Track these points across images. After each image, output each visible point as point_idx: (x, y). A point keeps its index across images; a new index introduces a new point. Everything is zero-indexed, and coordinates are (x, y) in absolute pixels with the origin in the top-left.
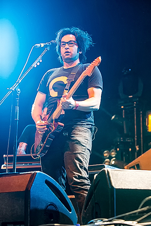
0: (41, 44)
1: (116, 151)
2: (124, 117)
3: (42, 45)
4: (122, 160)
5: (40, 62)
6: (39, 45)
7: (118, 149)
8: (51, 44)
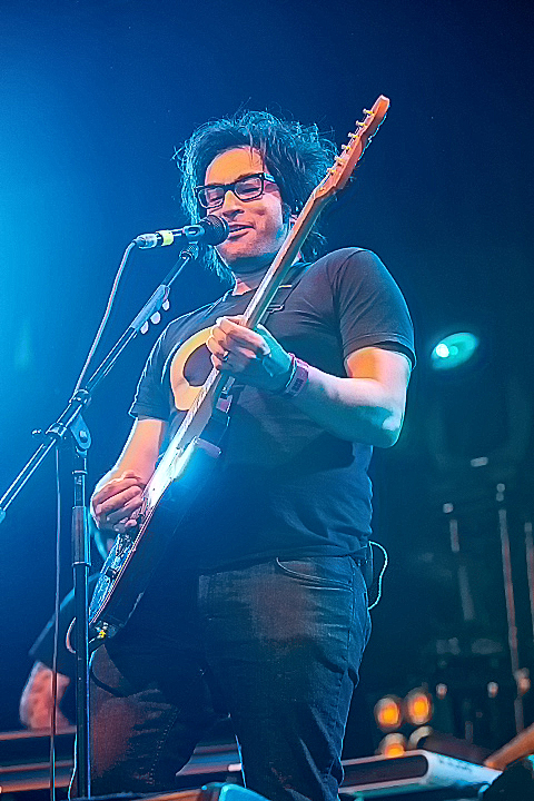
0: (161, 232)
1: (434, 699)
2: (455, 547)
3: (168, 237)
4: (460, 733)
5: (161, 311)
6: (154, 238)
7: (442, 690)
8: (202, 231)
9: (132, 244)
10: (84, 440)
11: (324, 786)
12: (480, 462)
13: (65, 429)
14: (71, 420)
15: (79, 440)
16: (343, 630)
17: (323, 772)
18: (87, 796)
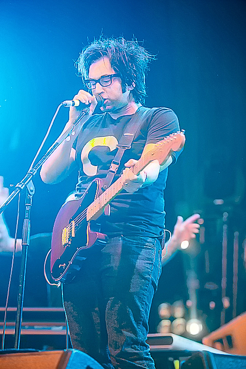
6: (71, 103)
9: (61, 105)
10: (32, 191)
11: (138, 330)
12: (219, 202)
13: (24, 186)
14: (27, 182)
15: (29, 191)
16: (150, 263)
17: (138, 324)
18: (17, 348)
